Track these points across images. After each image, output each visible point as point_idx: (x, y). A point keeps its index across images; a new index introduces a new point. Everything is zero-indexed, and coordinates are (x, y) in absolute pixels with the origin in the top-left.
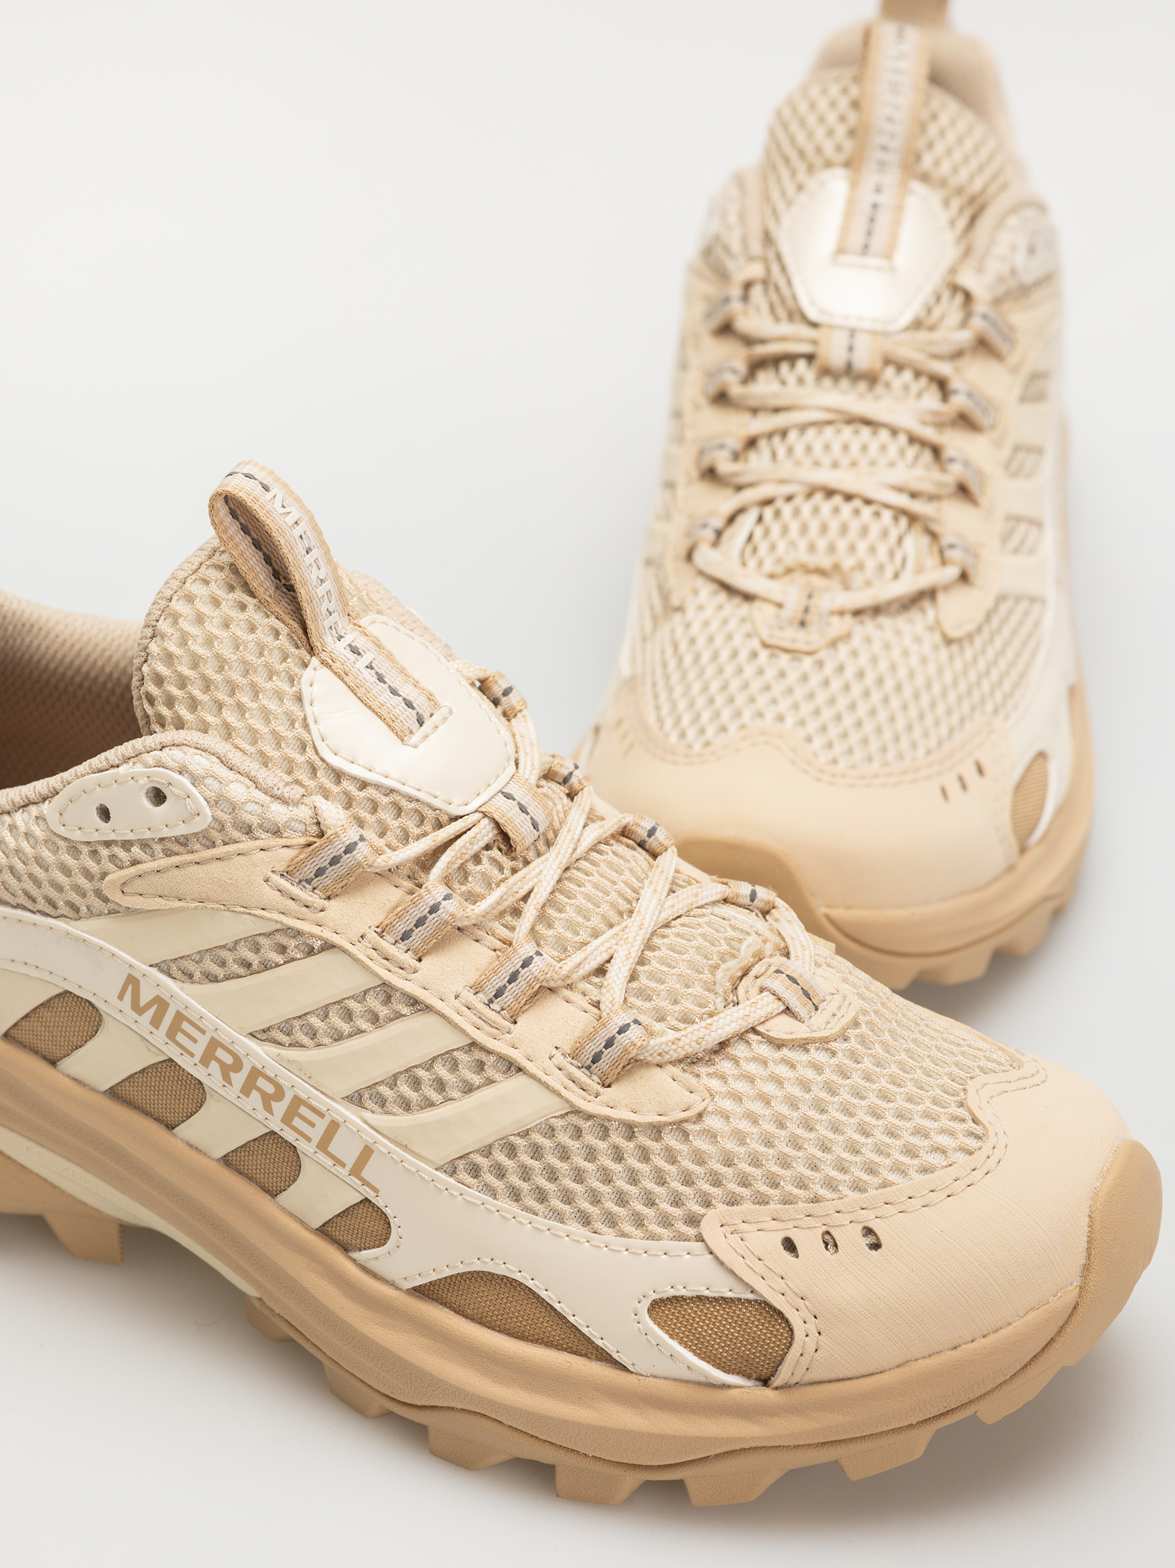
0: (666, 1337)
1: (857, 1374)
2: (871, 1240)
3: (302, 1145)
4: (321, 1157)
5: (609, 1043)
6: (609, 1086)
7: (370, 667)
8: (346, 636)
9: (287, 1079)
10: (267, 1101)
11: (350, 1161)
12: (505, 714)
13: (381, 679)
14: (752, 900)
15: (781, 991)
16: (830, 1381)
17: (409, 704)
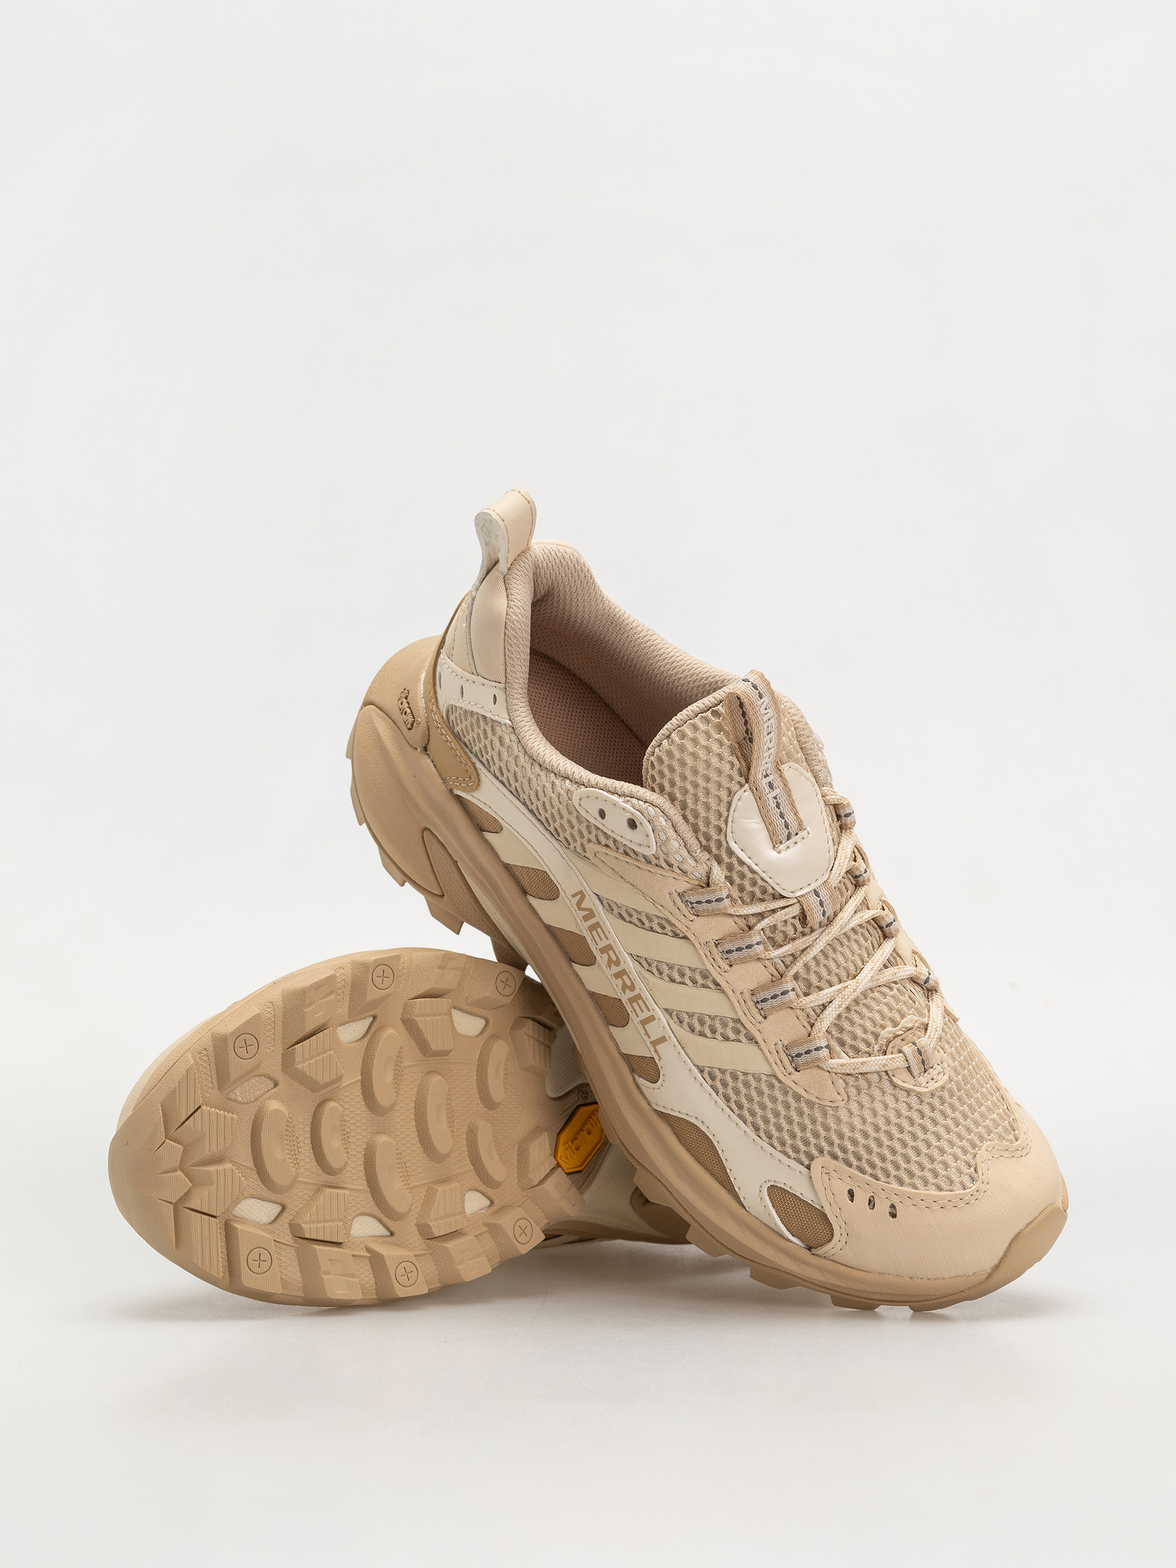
0: (770, 1205)
1: (855, 1267)
2: (892, 1210)
3: (632, 1016)
4: (640, 1027)
5: (808, 1052)
6: (799, 1071)
7: (775, 798)
8: (770, 776)
9: (639, 984)
10: (624, 987)
11: (654, 1037)
12: (841, 827)
13: (778, 806)
14: (925, 983)
15: (910, 1057)
16: (842, 1264)
17: (787, 826)
